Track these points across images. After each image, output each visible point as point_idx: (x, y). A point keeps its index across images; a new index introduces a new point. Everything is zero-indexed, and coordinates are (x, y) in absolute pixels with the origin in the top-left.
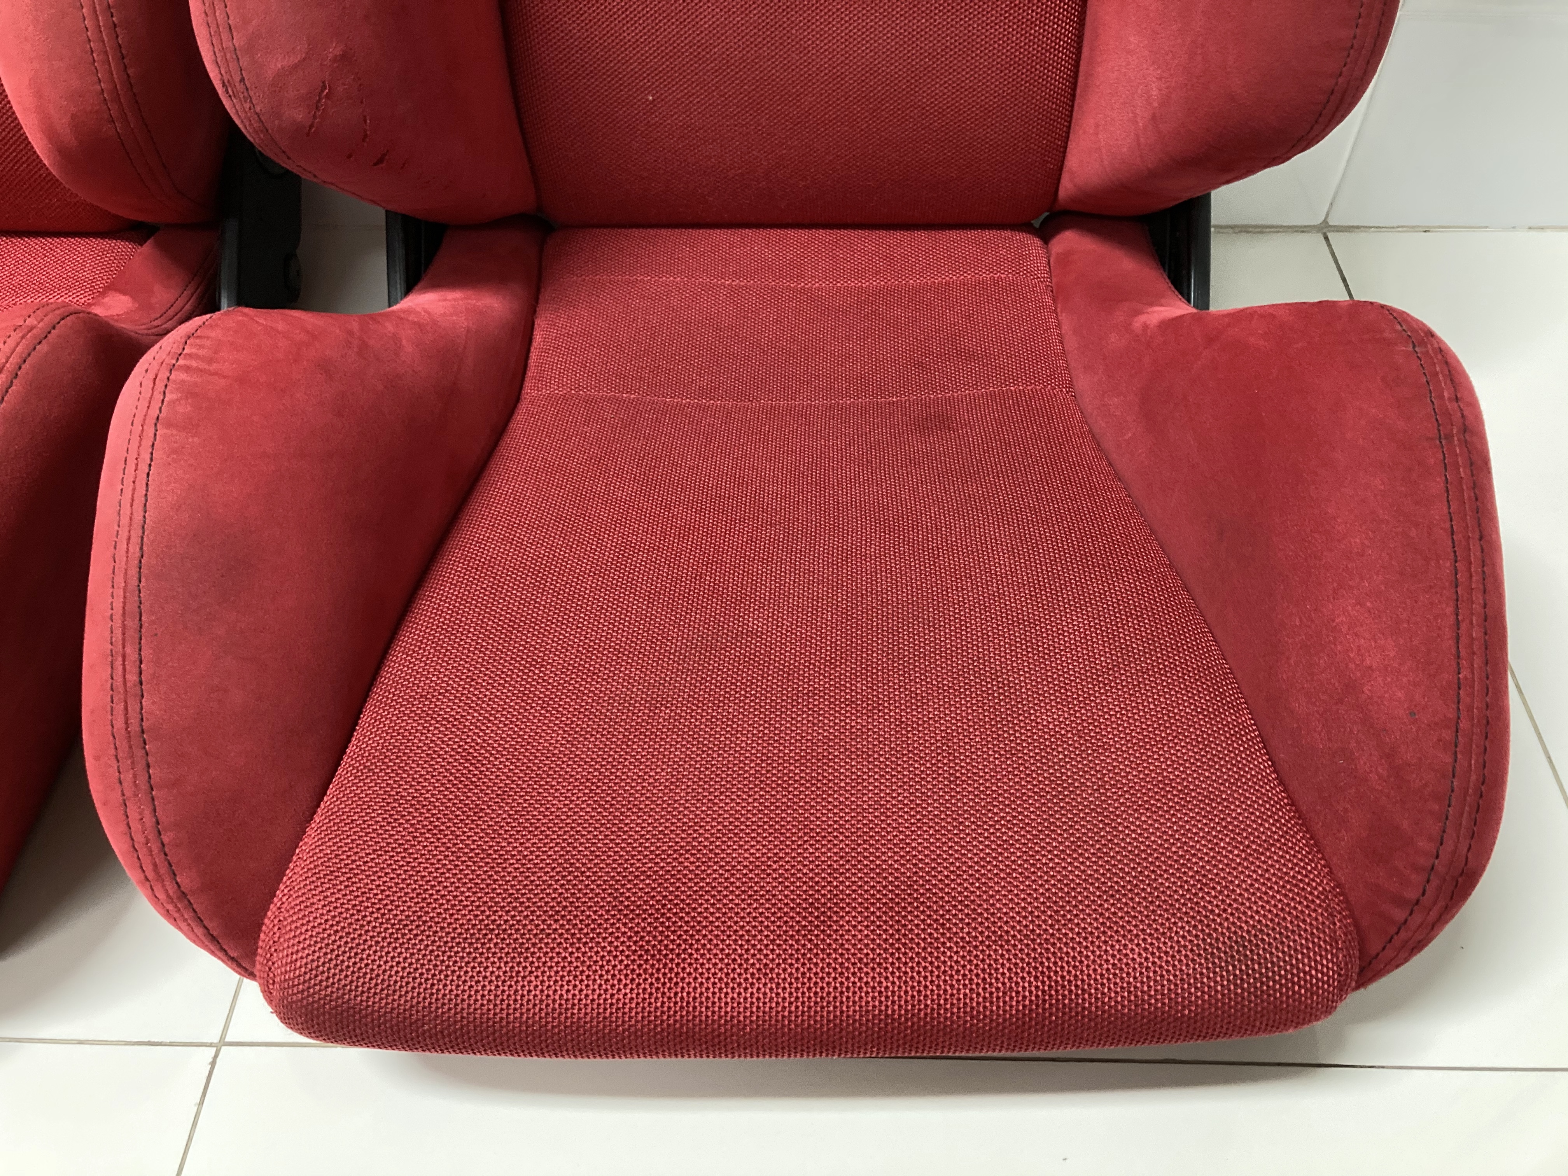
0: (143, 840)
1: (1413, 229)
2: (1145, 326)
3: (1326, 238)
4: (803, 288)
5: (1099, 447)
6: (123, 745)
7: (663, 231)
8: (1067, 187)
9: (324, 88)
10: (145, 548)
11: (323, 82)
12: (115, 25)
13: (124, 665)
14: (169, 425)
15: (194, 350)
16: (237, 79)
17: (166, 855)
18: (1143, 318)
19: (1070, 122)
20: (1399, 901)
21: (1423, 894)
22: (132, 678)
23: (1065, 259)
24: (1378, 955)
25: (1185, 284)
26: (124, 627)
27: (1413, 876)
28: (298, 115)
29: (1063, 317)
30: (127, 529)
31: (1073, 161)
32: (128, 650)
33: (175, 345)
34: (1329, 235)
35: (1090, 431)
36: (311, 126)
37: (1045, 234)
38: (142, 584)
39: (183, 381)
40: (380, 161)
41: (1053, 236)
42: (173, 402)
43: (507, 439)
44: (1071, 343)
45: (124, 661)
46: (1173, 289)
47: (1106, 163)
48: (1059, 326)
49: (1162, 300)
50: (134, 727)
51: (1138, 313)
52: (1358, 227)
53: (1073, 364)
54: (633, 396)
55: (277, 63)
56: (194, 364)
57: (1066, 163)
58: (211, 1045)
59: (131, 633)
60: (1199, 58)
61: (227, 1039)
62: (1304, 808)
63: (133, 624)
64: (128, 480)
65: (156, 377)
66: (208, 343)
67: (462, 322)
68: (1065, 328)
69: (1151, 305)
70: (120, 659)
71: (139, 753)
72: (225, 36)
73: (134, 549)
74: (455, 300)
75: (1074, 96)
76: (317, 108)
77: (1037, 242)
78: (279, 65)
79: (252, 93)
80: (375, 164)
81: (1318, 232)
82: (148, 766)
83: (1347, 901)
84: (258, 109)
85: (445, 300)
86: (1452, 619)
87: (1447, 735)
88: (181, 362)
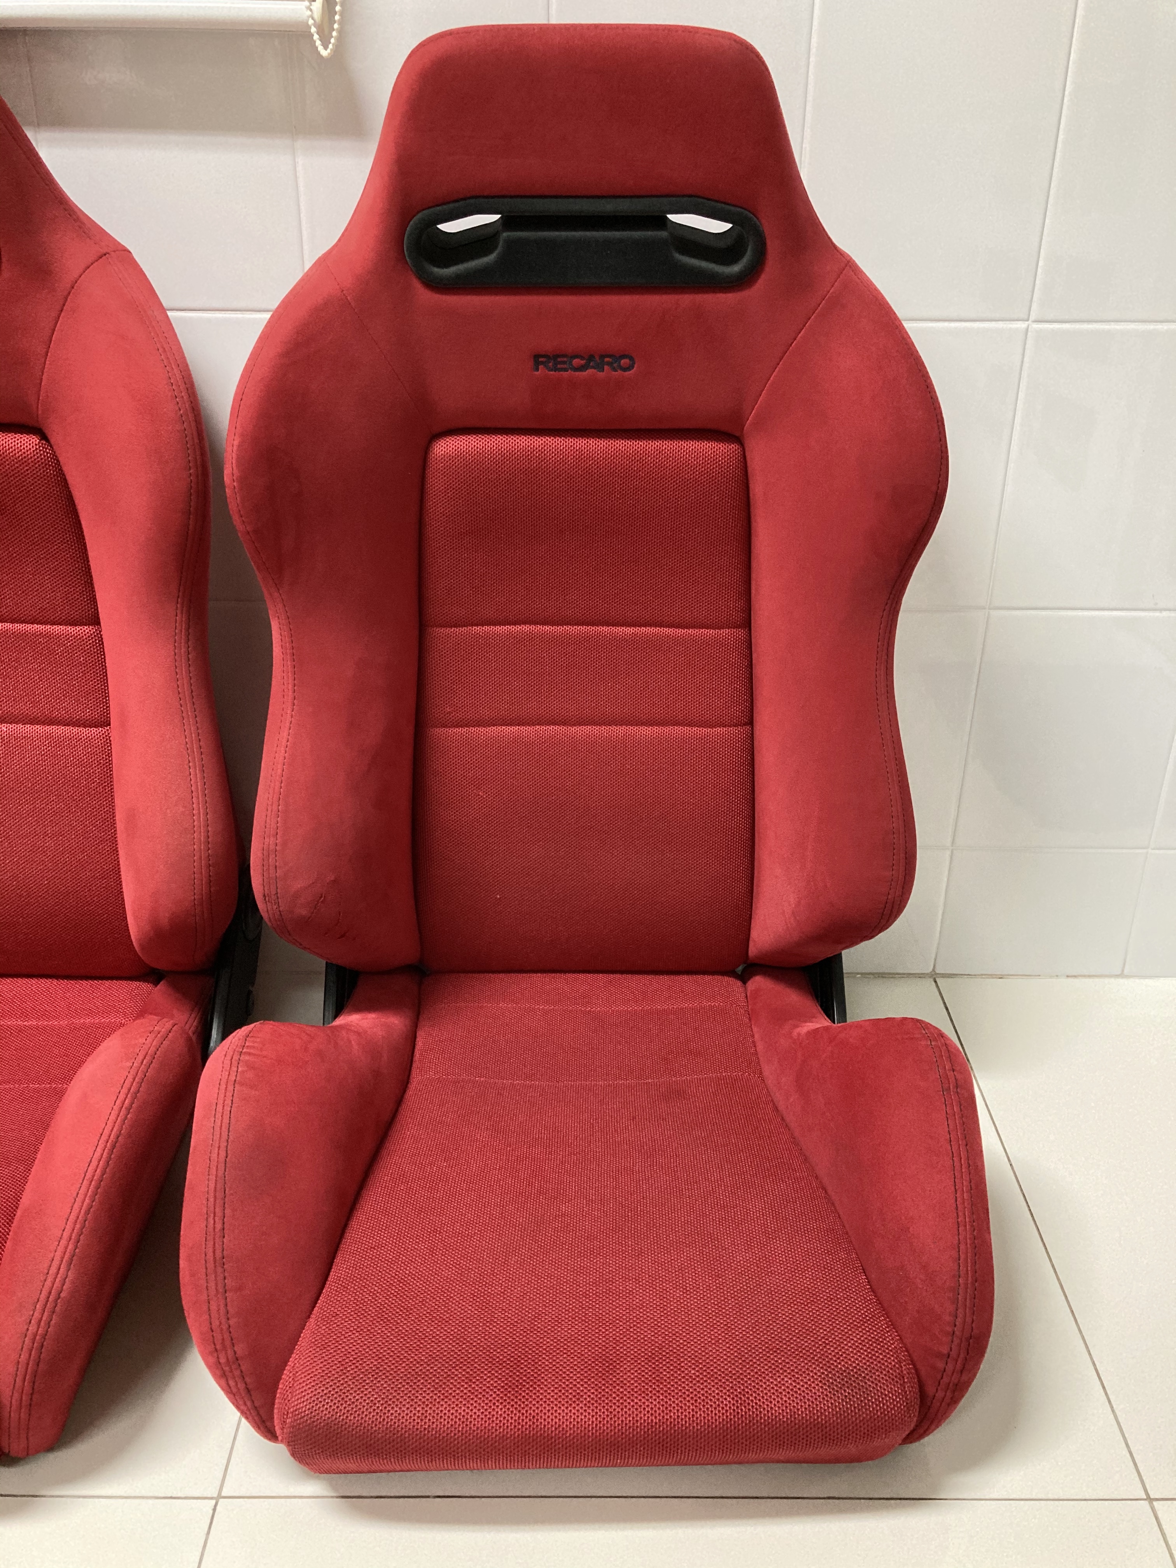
0: (218, 1323)
1: (992, 976)
2: (799, 1034)
3: (936, 982)
4: (590, 1011)
5: (776, 1109)
6: (211, 1265)
7: (502, 976)
8: (753, 951)
9: (321, 897)
10: (229, 1152)
11: (322, 894)
12: (210, 865)
13: (214, 1219)
14: (241, 1084)
15: (251, 1044)
16: (273, 892)
17: (230, 1333)
18: (798, 1030)
19: (751, 912)
20: (939, 1355)
21: (951, 1350)
22: (219, 1226)
23: (757, 992)
24: (935, 1396)
25: (831, 1011)
26: (215, 1197)
27: (944, 1339)
28: (304, 912)
29: (755, 1029)
30: (218, 1142)
31: (754, 934)
32: (217, 1210)
33: (241, 1041)
34: (938, 980)
35: (772, 1101)
36: (309, 918)
37: (744, 978)
38: (226, 1173)
39: (248, 1061)
40: (342, 936)
41: (749, 979)
42: (243, 1072)
43: (403, 1106)
44: (760, 1046)
45: (214, 1216)
46: (822, 1012)
47: (772, 937)
48: (753, 1036)
49: (814, 1019)
50: (219, 1254)
51: (796, 1026)
52: (957, 975)
53: (761, 1059)
54: (482, 1079)
55: (298, 884)
56: (252, 1051)
57: (751, 935)
58: (212, 1498)
59: (219, 1202)
60: (812, 883)
61: (223, 1494)
62: (885, 1305)
63: (220, 1195)
64: (219, 1115)
65: (232, 1058)
66: (258, 1040)
67: (380, 1033)
68: (756, 1036)
69: (806, 1022)
70: (212, 1215)
71: (220, 1270)
72: (272, 871)
73: (223, 1154)
74: (373, 1018)
75: (752, 897)
76: (315, 908)
77: (739, 983)
78: (299, 886)
79: (280, 900)
80: (339, 938)
81: (930, 977)
82: (225, 1278)
83: (910, 1355)
84: (281, 909)
85: (367, 1019)
86: (953, 1188)
87: (954, 1253)
88: (244, 1050)
